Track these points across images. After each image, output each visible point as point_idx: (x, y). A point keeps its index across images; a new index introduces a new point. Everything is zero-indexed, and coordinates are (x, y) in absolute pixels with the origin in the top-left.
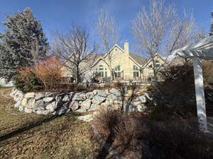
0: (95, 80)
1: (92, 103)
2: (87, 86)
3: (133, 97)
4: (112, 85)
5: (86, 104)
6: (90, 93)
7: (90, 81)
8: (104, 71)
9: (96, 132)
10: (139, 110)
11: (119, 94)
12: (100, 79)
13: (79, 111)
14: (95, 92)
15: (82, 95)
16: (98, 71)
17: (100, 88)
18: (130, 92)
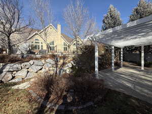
0: (30, 52)
1: (28, 72)
2: (22, 57)
3: (64, 64)
4: (48, 56)
5: (21, 74)
6: (26, 63)
7: (25, 53)
8: (40, 44)
9: (34, 95)
11: (54, 63)
12: (36, 51)
13: (13, 81)
14: (31, 62)
15: (17, 66)
16: (34, 44)
17: (36, 59)
18: (62, 61)
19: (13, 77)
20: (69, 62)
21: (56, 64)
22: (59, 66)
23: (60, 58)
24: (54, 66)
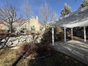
1: (19, 41)
2: (17, 34)
4: (30, 33)
5: (16, 42)
6: (18, 37)
7: (19, 32)
8: (27, 27)
10: (39, 42)
11: (32, 37)
12: (25, 31)
13: (12, 45)
14: (21, 37)
15: (14, 38)
17: (24, 35)
19: (12, 44)
20: (40, 37)
21: (34, 38)
22: (35, 39)
23: (36, 35)
24: (32, 39)
